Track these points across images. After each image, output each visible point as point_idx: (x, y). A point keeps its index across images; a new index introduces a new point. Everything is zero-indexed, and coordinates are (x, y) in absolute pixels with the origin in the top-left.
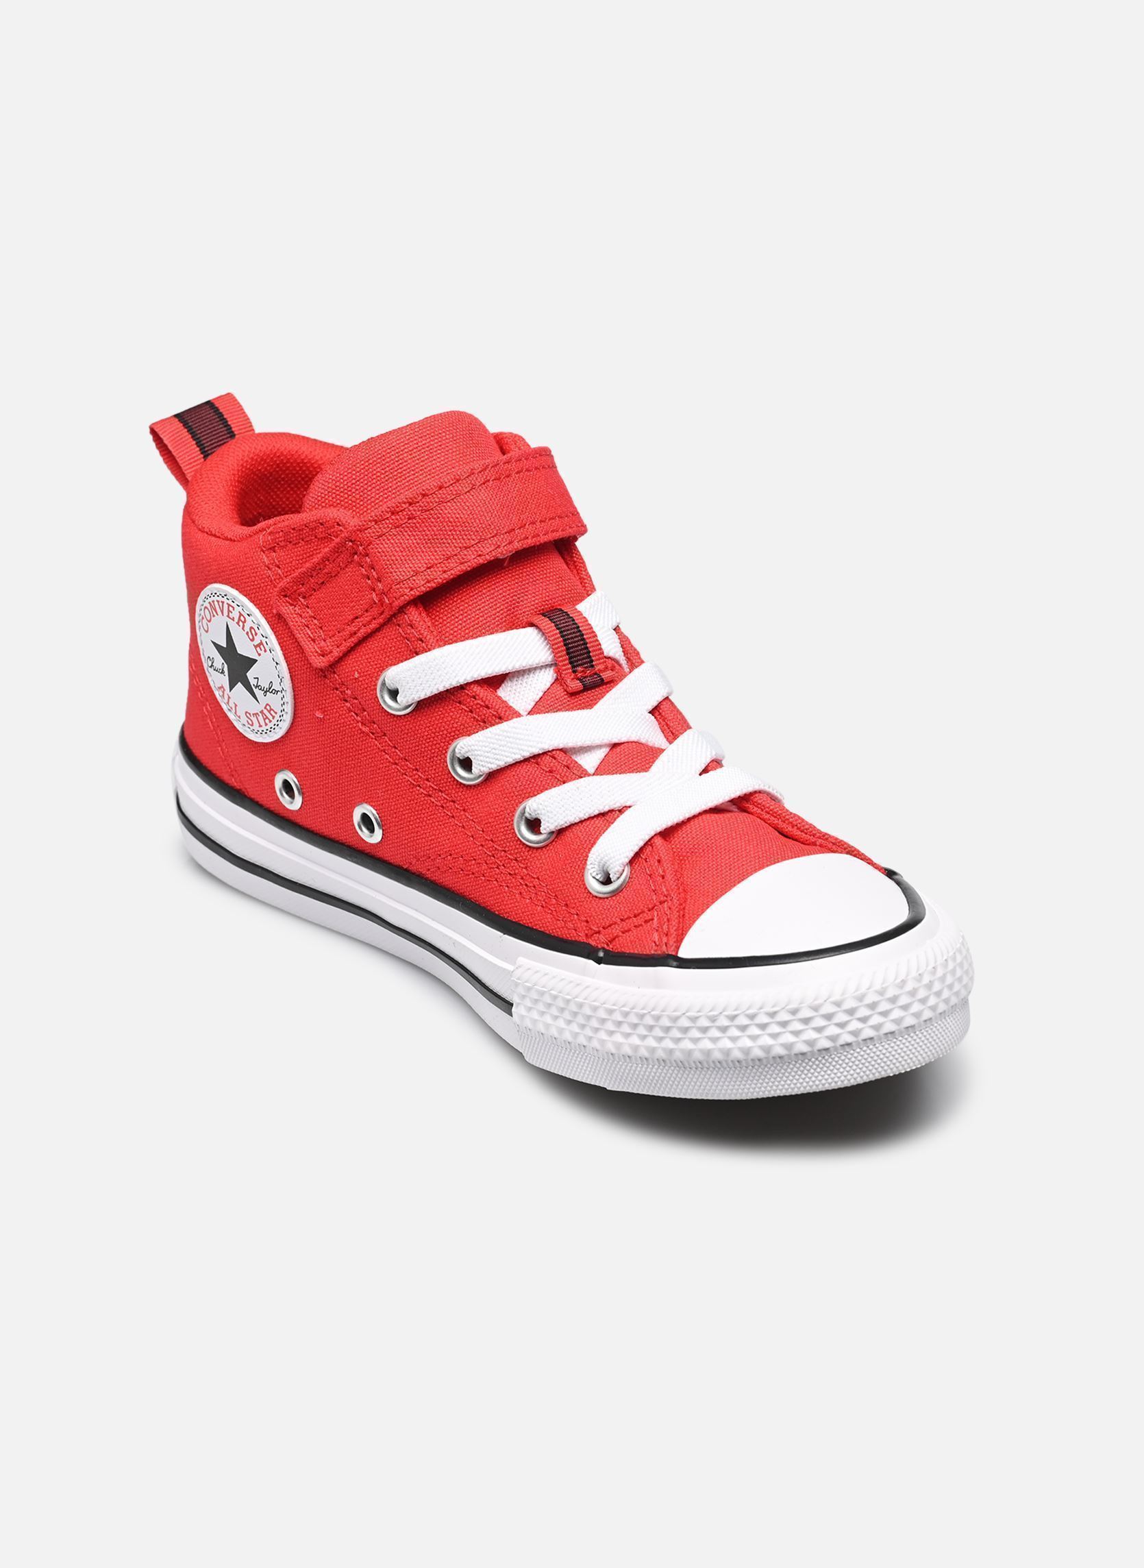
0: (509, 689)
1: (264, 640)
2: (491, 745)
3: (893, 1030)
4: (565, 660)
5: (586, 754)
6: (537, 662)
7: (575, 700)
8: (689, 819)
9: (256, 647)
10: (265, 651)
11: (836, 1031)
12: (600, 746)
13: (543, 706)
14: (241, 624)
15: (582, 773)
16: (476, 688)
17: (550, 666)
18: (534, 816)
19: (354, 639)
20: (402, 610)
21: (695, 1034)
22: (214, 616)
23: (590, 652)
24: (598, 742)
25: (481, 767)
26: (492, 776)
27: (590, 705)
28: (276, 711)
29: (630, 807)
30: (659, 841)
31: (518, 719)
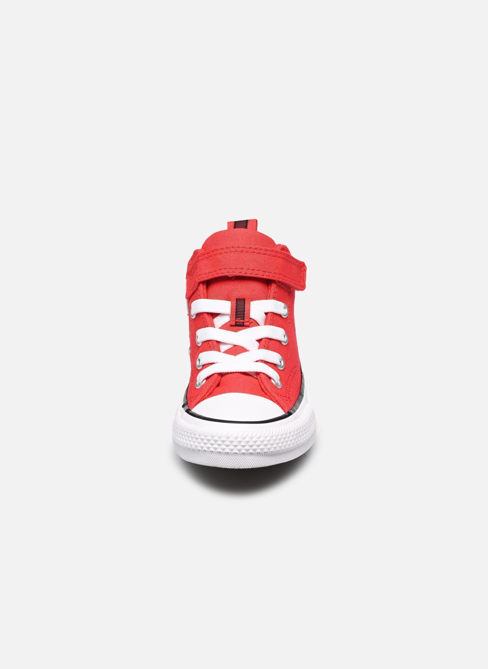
0: (218, 319)
2: (201, 334)
3: (237, 452)
4: (234, 314)
5: (224, 345)
6: (226, 312)
7: (232, 328)
8: (231, 373)
11: (217, 446)
12: (230, 344)
13: (224, 327)
15: (219, 350)
16: (205, 315)
17: (230, 315)
18: (199, 358)
19: (192, 292)
20: (199, 284)
23: (245, 315)
24: (231, 343)
25: (199, 340)
27: (236, 331)
29: (217, 363)
30: (216, 376)
31: (214, 328)
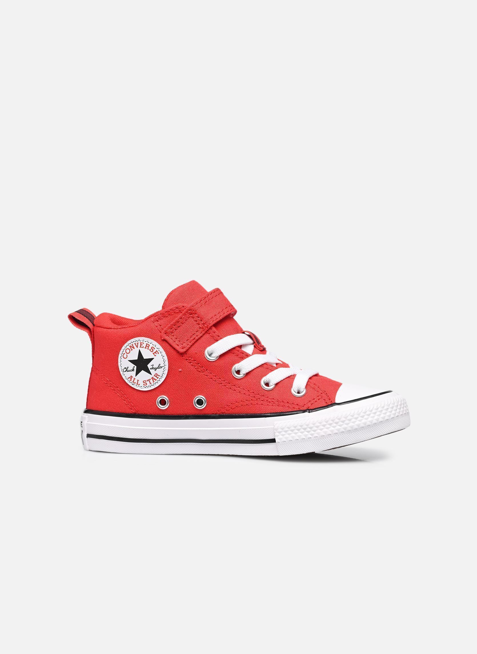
1: (158, 350)
2: (248, 363)
6: (248, 342)
9: (154, 353)
10: (158, 353)
13: (255, 353)
14: (147, 347)
16: (238, 348)
17: (252, 344)
18: (267, 382)
19: (195, 340)
20: (211, 328)
21: (347, 422)
22: (132, 350)
25: (243, 372)
26: (247, 374)
28: (159, 375)
29: (296, 374)
30: (310, 380)
31: (251, 356)
